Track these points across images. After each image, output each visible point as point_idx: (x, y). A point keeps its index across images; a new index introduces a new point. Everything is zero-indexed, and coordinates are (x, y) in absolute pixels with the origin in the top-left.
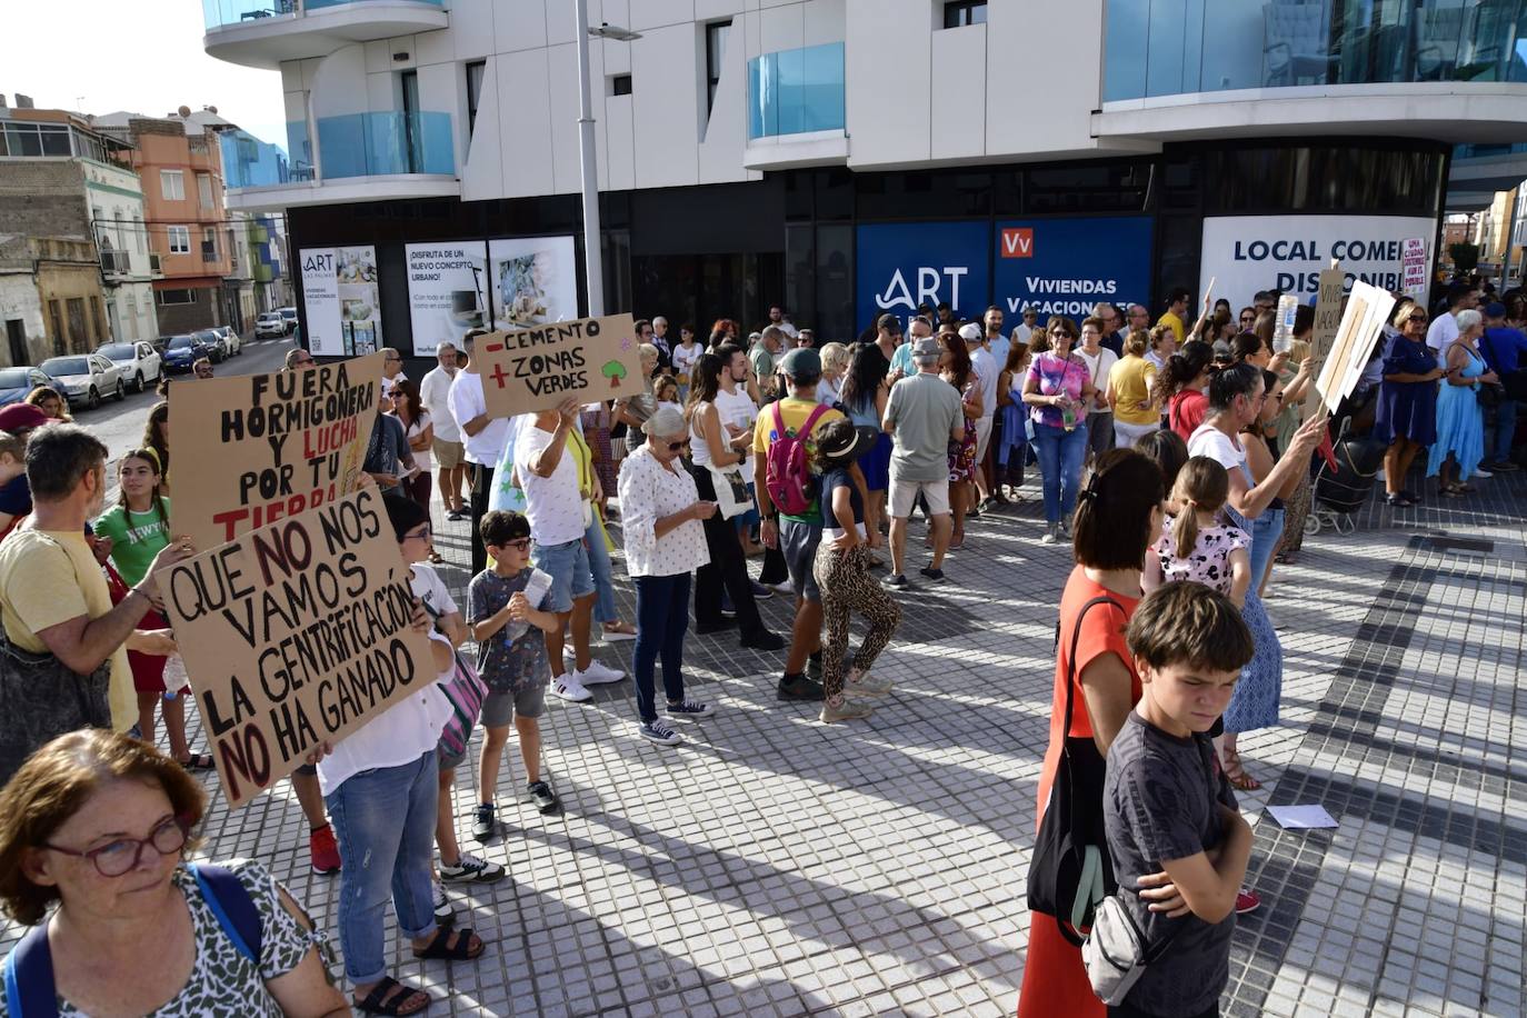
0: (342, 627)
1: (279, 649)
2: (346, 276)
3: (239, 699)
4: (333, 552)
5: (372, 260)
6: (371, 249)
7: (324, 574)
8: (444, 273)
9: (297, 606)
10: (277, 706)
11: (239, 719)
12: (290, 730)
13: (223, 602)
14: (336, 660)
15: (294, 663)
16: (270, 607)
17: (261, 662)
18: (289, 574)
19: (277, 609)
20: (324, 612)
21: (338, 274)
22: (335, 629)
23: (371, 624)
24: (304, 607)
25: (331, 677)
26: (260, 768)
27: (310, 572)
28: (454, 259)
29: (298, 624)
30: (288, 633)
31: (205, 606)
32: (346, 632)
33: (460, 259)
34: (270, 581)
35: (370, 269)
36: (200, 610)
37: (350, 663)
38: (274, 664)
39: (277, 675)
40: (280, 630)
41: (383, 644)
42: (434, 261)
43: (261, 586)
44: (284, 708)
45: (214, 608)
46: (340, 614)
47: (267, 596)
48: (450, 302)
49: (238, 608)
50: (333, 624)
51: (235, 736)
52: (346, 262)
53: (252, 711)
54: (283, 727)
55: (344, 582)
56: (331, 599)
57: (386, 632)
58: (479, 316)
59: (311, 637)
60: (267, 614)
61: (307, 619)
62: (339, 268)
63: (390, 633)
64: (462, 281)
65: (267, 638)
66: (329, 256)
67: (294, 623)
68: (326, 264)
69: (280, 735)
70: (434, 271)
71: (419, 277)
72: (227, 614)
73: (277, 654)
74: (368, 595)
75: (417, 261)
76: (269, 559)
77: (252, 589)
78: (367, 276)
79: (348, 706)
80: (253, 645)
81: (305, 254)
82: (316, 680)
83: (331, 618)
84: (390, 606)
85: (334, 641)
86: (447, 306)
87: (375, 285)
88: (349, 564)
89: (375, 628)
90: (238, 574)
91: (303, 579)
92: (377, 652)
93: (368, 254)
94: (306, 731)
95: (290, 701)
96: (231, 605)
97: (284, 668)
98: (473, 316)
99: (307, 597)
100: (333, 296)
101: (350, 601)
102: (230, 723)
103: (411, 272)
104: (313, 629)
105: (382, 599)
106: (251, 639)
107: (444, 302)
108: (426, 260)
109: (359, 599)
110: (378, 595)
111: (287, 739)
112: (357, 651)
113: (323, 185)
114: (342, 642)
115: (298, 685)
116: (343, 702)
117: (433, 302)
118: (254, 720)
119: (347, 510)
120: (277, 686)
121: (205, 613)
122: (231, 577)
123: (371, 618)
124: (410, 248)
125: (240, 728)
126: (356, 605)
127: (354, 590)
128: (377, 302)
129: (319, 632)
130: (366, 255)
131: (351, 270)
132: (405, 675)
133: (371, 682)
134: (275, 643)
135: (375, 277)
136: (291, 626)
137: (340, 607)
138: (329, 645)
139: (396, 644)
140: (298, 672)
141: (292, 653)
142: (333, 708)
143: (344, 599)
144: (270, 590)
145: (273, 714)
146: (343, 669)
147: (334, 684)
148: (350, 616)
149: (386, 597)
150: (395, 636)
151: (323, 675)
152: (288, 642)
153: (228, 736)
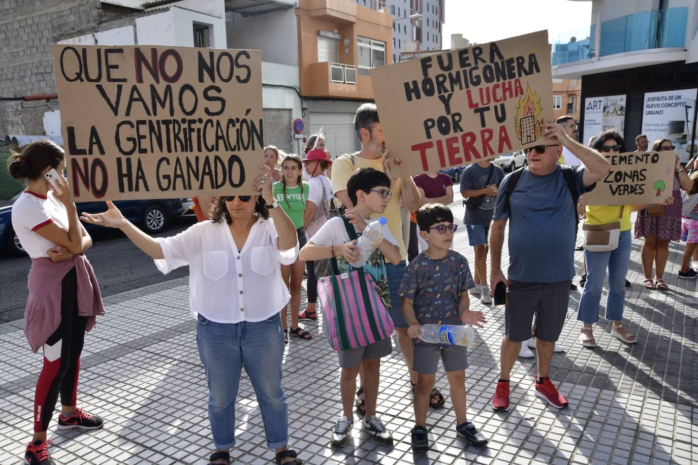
0: (192, 130)
1: (135, 124)
2: (608, 112)
3: (94, 140)
4: (201, 79)
5: (624, 104)
6: (624, 97)
7: (187, 93)
8: (667, 110)
9: (158, 105)
10: (124, 158)
11: (91, 152)
12: (129, 175)
13: (99, 79)
14: (179, 149)
15: (144, 137)
16: (136, 96)
17: (119, 126)
18: (158, 81)
19: (141, 99)
20: (179, 115)
21: (604, 112)
22: (185, 130)
23: (218, 138)
24: (163, 105)
25: (172, 157)
26: (99, 186)
27: (176, 87)
28: (674, 101)
29: (155, 114)
30: (144, 117)
31: (83, 76)
32: (194, 135)
33: (679, 101)
34: (140, 80)
35: (622, 109)
36: (79, 76)
37: (192, 157)
38: (127, 132)
39: (129, 139)
40: (138, 112)
41: (225, 156)
42: (661, 102)
43: (132, 81)
44: (129, 161)
45: (89, 80)
46: (194, 121)
47: (135, 88)
48: (667, 127)
49: (111, 89)
50: (186, 126)
51: (85, 161)
52: (609, 105)
53: (102, 152)
54: (125, 171)
55: (203, 103)
56: (189, 109)
57: (228, 147)
58: (685, 137)
59: (163, 127)
60: (132, 99)
61: (163, 114)
62: (605, 108)
63: (233, 150)
64: (677, 114)
65: (128, 113)
66: (600, 101)
67: (152, 112)
68: (598, 106)
69: (121, 176)
70: (661, 109)
71: (650, 113)
72: (100, 88)
73: (132, 126)
74: (223, 119)
75: (650, 103)
76: (144, 67)
77: (125, 80)
78: (619, 112)
79: (179, 180)
80: (116, 114)
81: (588, 101)
82: (158, 154)
83: (184, 121)
84: (239, 133)
85: (181, 136)
86: (665, 130)
87: (623, 118)
88: (213, 93)
89: (221, 142)
90: (116, 67)
91: (168, 89)
92: (217, 158)
93: (622, 100)
94: (141, 181)
95: (134, 157)
96: (104, 82)
97: (136, 136)
98: (680, 136)
99: (168, 101)
100: (599, 124)
101: (206, 117)
102: (82, 152)
103: (645, 110)
104: (166, 122)
105: (234, 126)
106: (115, 111)
107: (663, 128)
108: (656, 102)
109: (215, 119)
110: (231, 121)
111: (125, 180)
112: (200, 150)
113: (599, 60)
114: (188, 140)
115: (143, 151)
116: (176, 176)
117: (656, 128)
118: (102, 158)
119: (225, 59)
120: (127, 146)
121: (82, 81)
122: (109, 67)
123: (220, 134)
124: (647, 95)
125: (91, 159)
126: (210, 121)
127: (211, 111)
128: (623, 128)
129: (171, 126)
130: (620, 100)
131: (611, 109)
132: (236, 181)
133: (204, 173)
134: (133, 118)
135: (624, 113)
136: (149, 113)
137: (194, 117)
138: (176, 137)
139: (234, 159)
140: (145, 144)
141: (144, 130)
142: (167, 177)
143: (200, 114)
144: (139, 86)
145: (119, 160)
146: (183, 156)
147: (173, 162)
148: (202, 126)
149: (238, 125)
150: (236, 153)
151: (165, 153)
152: (143, 122)
153: (79, 159)
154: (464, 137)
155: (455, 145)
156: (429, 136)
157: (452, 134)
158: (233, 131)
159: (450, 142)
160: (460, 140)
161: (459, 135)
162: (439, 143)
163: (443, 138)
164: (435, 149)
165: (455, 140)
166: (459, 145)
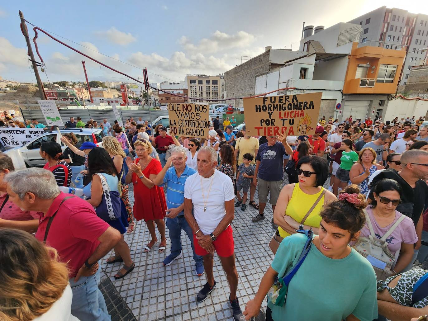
1: (182, 120)
3: (175, 123)
4: (196, 111)
7: (193, 114)
9: (187, 116)
10: (180, 127)
12: (181, 131)
14: (191, 126)
16: (182, 114)
17: (179, 120)
18: (187, 111)
20: (191, 119)
23: (199, 125)
25: (189, 128)
26: (175, 132)
27: (190, 113)
31: (173, 109)
32: (194, 124)
34: (183, 111)
37: (193, 128)
38: (181, 122)
40: (183, 118)
41: (200, 129)
43: (182, 111)
44: (181, 128)
46: (194, 121)
49: (178, 112)
50: (192, 121)
51: (173, 127)
53: (176, 125)
54: (180, 130)
55: (196, 117)
56: (193, 118)
60: (182, 115)
61: (188, 118)
65: (181, 118)
74: (200, 121)
76: (184, 108)
77: (180, 111)
80: (179, 118)
82: (186, 127)
84: (203, 124)
85: (191, 123)
88: (198, 115)
92: (198, 129)
96: (177, 111)
99: (189, 116)
101: (196, 120)
102: (173, 125)
104: (188, 120)
106: (179, 117)
109: (198, 120)
111: (180, 132)
112: (195, 127)
115: (184, 126)
116: (190, 132)
118: (176, 127)
119: (201, 107)
120: (181, 125)
122: (178, 108)
127: (197, 118)
132: (202, 135)
133: (195, 132)
136: (185, 118)
138: (190, 123)
139: (202, 130)
140: (184, 124)
141: (184, 122)
142: (188, 132)
143: (195, 119)
144: (183, 112)
145: (179, 128)
146: (191, 128)
147: (189, 129)
148: (195, 122)
149: (203, 122)
150: (202, 128)
151: (188, 127)
152: (184, 120)
153: (172, 126)
154: (274, 128)
155: (270, 130)
156: (262, 125)
157: (270, 126)
158: (202, 124)
159: (269, 128)
160: (273, 128)
161: (273, 126)
162: (265, 128)
163: (267, 127)
164: (263, 130)
165: (271, 128)
166: (273, 130)
